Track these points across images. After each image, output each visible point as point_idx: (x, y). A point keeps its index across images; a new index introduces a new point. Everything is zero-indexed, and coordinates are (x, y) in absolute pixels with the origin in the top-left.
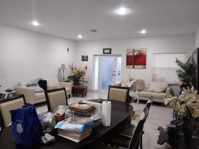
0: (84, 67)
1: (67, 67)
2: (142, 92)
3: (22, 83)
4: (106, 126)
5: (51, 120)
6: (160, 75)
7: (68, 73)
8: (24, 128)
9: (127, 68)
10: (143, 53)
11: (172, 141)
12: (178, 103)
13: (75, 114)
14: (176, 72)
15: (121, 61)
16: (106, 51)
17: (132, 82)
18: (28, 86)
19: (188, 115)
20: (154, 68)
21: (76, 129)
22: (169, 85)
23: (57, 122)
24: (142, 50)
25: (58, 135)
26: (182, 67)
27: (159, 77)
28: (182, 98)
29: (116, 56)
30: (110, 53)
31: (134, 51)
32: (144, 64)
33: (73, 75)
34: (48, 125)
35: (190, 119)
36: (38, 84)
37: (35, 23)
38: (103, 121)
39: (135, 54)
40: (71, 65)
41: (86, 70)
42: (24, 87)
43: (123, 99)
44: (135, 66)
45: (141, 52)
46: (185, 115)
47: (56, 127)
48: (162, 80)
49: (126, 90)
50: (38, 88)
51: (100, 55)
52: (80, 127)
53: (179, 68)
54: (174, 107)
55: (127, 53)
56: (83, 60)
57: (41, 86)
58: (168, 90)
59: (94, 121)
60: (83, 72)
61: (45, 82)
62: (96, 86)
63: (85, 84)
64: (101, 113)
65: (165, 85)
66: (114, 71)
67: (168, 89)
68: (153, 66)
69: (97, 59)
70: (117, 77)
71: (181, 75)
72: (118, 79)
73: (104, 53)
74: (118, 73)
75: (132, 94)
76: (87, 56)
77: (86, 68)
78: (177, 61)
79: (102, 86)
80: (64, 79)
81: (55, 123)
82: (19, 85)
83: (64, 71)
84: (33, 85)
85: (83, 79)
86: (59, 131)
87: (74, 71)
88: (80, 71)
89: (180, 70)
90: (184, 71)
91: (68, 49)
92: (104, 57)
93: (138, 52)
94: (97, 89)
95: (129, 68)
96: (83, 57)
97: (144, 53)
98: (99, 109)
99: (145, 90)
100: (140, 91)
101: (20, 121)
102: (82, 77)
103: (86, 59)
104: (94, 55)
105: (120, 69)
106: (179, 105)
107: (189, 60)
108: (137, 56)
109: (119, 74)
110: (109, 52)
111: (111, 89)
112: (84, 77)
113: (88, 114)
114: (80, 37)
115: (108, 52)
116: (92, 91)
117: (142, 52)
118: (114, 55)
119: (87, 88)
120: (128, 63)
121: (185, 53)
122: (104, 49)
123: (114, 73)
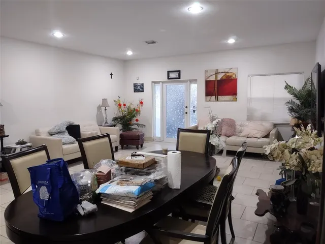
0: (138, 102)
1: (110, 102)
2: (232, 139)
3: (41, 130)
4: (175, 188)
5: (89, 182)
6: (261, 109)
7: (112, 112)
8: (51, 192)
9: (206, 101)
10: (231, 76)
11: (278, 210)
12: (286, 151)
13: (126, 171)
14: (286, 104)
15: (196, 90)
16: (173, 75)
17: (215, 122)
18: (51, 134)
19: (302, 169)
20: (250, 100)
21: (129, 193)
22: (275, 125)
23: (99, 184)
24: (230, 71)
25: (102, 202)
26: (296, 96)
27: (258, 114)
28: (293, 143)
29: (188, 82)
30: (179, 78)
31: (217, 73)
32: (233, 92)
33: (121, 115)
34: (85, 189)
35: (305, 175)
36: (67, 131)
37: (58, 34)
38: (169, 181)
39: (219, 77)
40: (116, 99)
41: (142, 106)
42: (44, 136)
43: (201, 150)
44: (219, 97)
45: (228, 74)
46: (298, 169)
47: (98, 191)
48: (263, 119)
49: (205, 135)
50: (67, 137)
51: (163, 82)
52: (134, 189)
53: (290, 97)
54: (281, 158)
55: (206, 76)
56: (136, 90)
57: (71, 134)
58: (272, 134)
59: (156, 181)
60: (137, 110)
61: (78, 127)
62: (158, 132)
63: (140, 129)
64: (166, 168)
65: (267, 125)
66: (186, 107)
67: (273, 132)
68: (249, 96)
69: (158, 88)
70: (191, 115)
71: (293, 108)
72: (192, 118)
73: (168, 78)
74: (192, 109)
75: (214, 141)
76: (142, 85)
77: (141, 103)
78: (288, 87)
79: (168, 132)
80: (106, 122)
81: (97, 186)
82: (37, 133)
83: (106, 110)
84: (58, 133)
85: (137, 120)
86: (103, 196)
87: (123, 109)
88: (132, 108)
89: (292, 101)
90: (298, 102)
91: (111, 74)
92: (169, 84)
93: (223, 74)
94: (160, 136)
95: (210, 101)
96: (135, 85)
97: (234, 76)
98: (162, 164)
99: (236, 135)
100: (229, 137)
101: (44, 182)
102: (135, 119)
103: (141, 90)
104: (152, 82)
105: (196, 103)
106: (289, 154)
107: (306, 83)
108: (221, 80)
109: (194, 111)
110: (177, 77)
111: (182, 133)
112: (138, 117)
113: (146, 170)
114: (130, 53)
115: (175, 77)
116: (152, 140)
117: (230, 74)
118: (184, 81)
119: (143, 135)
120: (208, 93)
121: (300, 73)
122: (168, 72)
123: (186, 110)
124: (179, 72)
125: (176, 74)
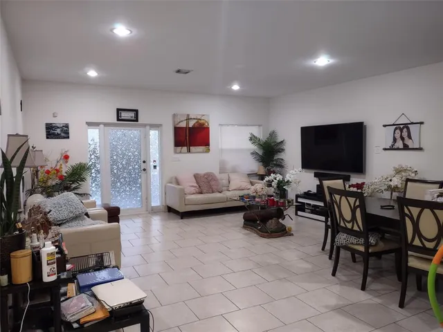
0: (58, 156)
6: (232, 161)
9: (176, 152)
10: (204, 124)
16: (124, 115)
20: (221, 151)
24: (203, 118)
29: (148, 127)
30: (137, 120)
31: (188, 119)
32: (205, 142)
39: (191, 124)
41: (67, 162)
44: (191, 148)
45: (200, 122)
51: (106, 125)
55: (174, 122)
56: (51, 136)
66: (144, 162)
68: (220, 147)
70: (152, 173)
73: (118, 120)
74: (152, 164)
76: (67, 126)
77: (67, 157)
78: (252, 138)
91: (21, 103)
93: (195, 121)
95: (180, 152)
96: (50, 127)
97: (206, 124)
103: (63, 135)
105: (157, 155)
108: (193, 128)
109: (155, 167)
110: (133, 118)
115: (130, 118)
117: (202, 121)
118: (144, 125)
120: (178, 143)
121: (259, 126)
122: (118, 110)
123: (143, 166)
124: (136, 111)
125: (131, 115)
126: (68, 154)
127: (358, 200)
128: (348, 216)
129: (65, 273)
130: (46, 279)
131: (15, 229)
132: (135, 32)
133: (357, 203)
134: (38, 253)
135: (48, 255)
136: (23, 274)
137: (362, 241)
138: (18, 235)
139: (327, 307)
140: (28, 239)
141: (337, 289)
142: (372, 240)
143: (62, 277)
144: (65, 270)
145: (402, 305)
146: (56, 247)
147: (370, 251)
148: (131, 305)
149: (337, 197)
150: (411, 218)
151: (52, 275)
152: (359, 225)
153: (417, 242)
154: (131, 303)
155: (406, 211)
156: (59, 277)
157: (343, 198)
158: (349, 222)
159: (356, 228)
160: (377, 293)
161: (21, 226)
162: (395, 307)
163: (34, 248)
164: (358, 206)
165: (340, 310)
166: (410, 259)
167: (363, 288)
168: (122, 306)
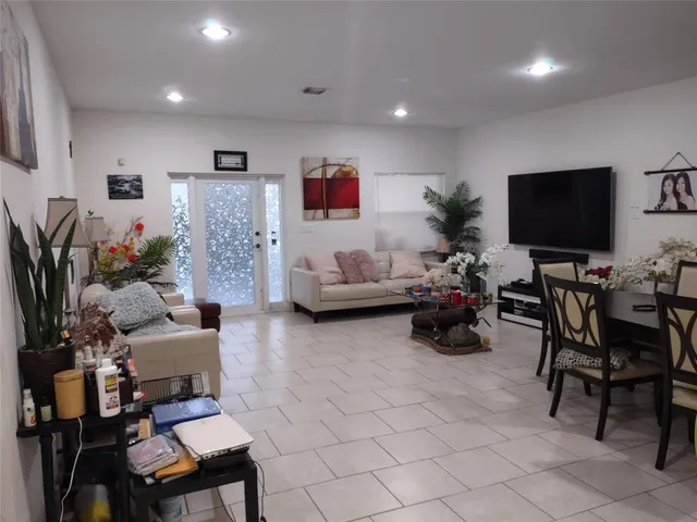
9: (306, 219)
10: (349, 173)
16: (226, 161)
20: (379, 215)
24: (348, 163)
29: (263, 179)
30: (245, 169)
31: (325, 165)
32: (353, 202)
39: (330, 173)
44: (330, 211)
45: (344, 169)
51: (198, 176)
55: (303, 170)
56: (117, 194)
66: (257, 234)
68: (376, 210)
73: (217, 168)
74: (268, 237)
76: (139, 179)
78: (428, 195)
91: (70, 145)
92: (211, 181)
93: (336, 168)
95: (313, 219)
96: (114, 181)
97: (354, 173)
105: (277, 224)
108: (334, 179)
109: (274, 241)
110: (240, 166)
115: (234, 166)
117: (347, 169)
118: (258, 177)
120: (310, 204)
121: (440, 174)
122: (217, 153)
123: (256, 240)
124: (244, 154)
125: (235, 160)
126: (142, 222)
127: (593, 297)
128: (576, 321)
129: (132, 405)
130: (105, 413)
131: (60, 340)
132: (235, 32)
133: (592, 302)
134: (93, 375)
135: (107, 378)
136: (72, 404)
137: (599, 361)
138: (63, 348)
139: (537, 465)
140: (79, 354)
141: (555, 437)
142: (615, 361)
143: (127, 411)
144: (131, 400)
145: (660, 465)
146: (119, 366)
147: (612, 378)
148: (229, 453)
149: (560, 292)
150: (679, 327)
151: (113, 407)
152: (594, 337)
153: (687, 366)
154: (229, 450)
155: (671, 316)
156: (123, 411)
157: (570, 293)
158: (578, 332)
159: (589, 341)
160: (620, 445)
161: (68, 336)
162: (650, 467)
163: (88, 367)
164: (593, 308)
165: (558, 469)
166: (676, 393)
167: (599, 437)
168: (216, 454)
